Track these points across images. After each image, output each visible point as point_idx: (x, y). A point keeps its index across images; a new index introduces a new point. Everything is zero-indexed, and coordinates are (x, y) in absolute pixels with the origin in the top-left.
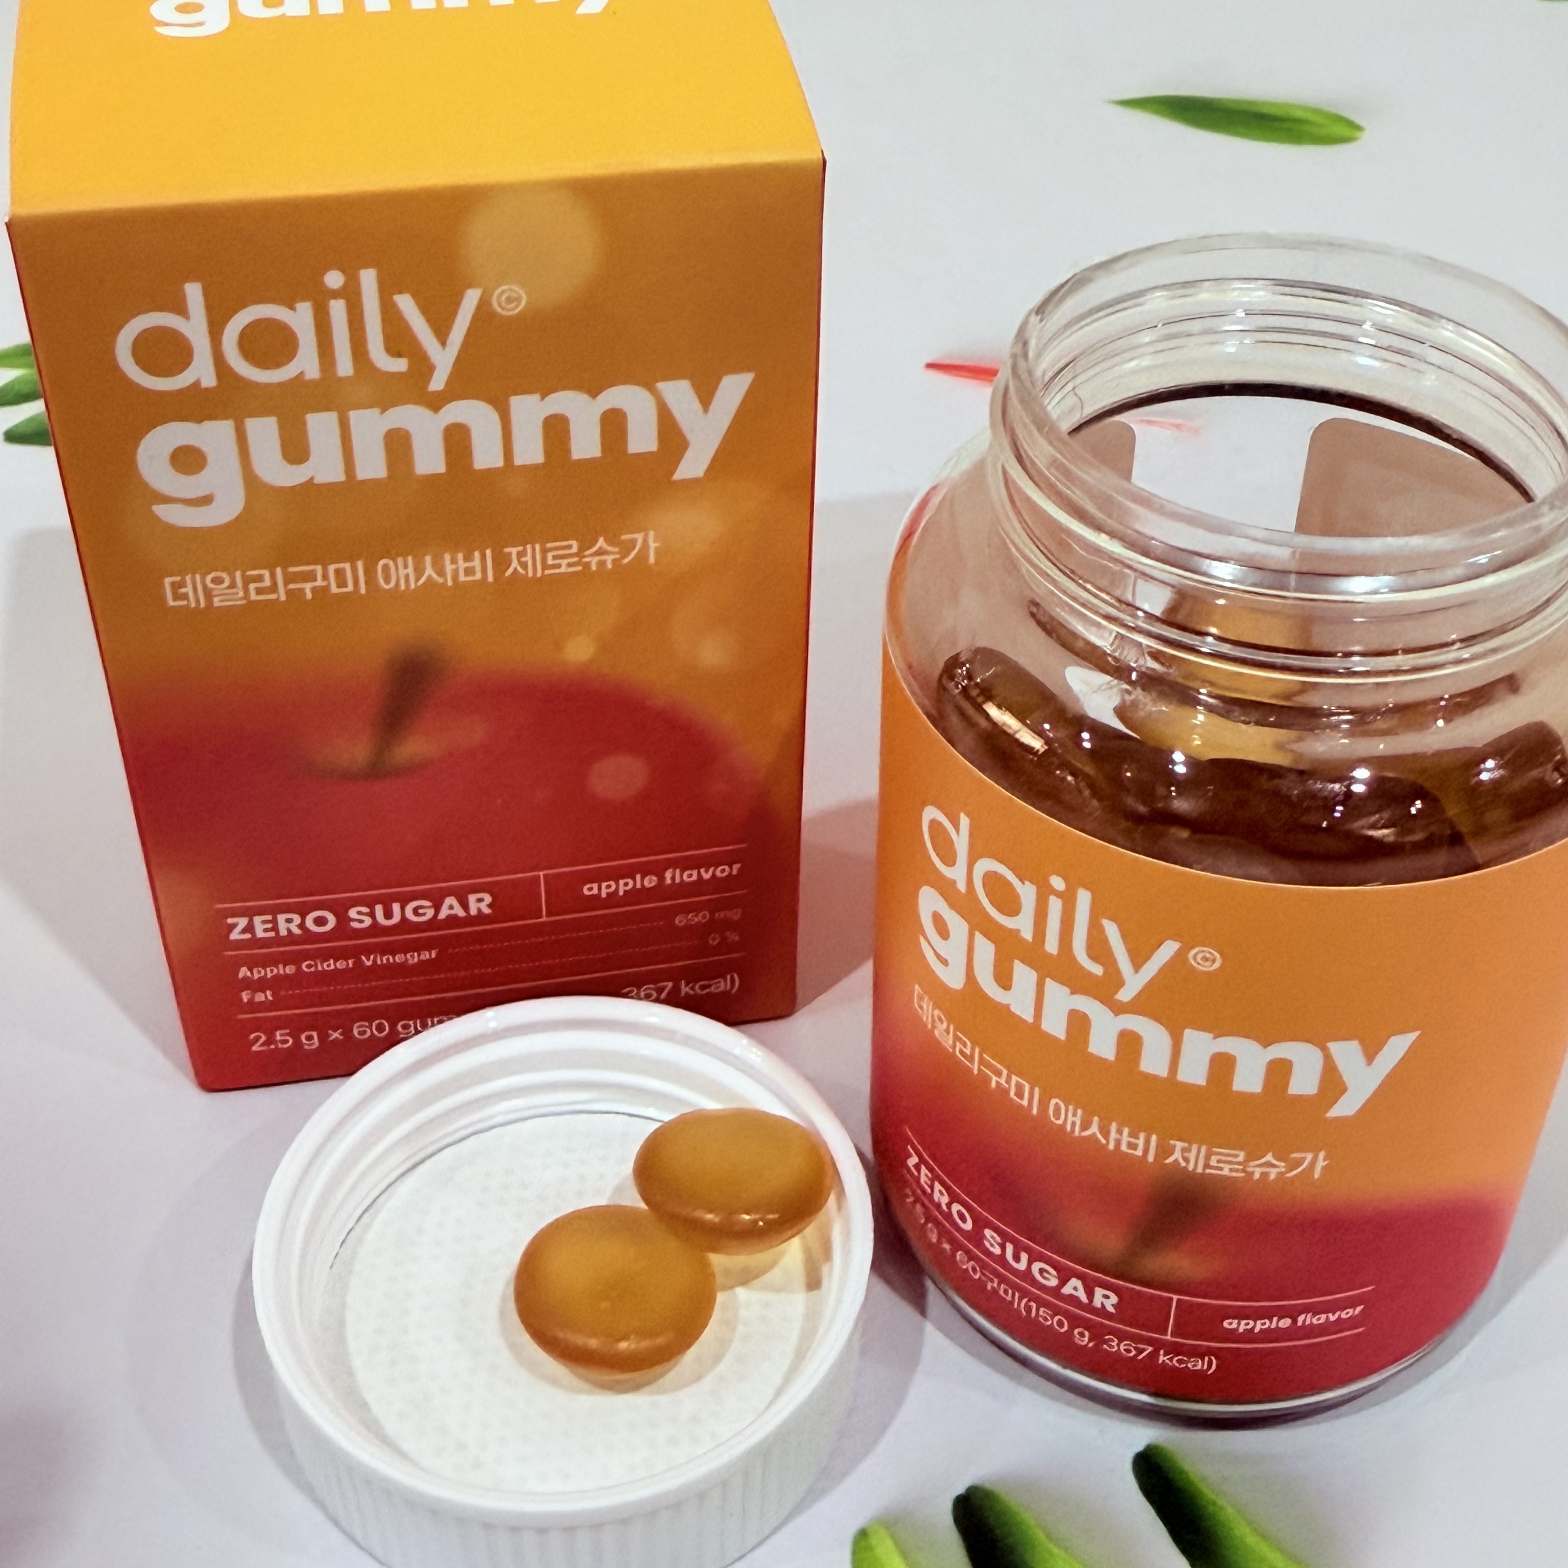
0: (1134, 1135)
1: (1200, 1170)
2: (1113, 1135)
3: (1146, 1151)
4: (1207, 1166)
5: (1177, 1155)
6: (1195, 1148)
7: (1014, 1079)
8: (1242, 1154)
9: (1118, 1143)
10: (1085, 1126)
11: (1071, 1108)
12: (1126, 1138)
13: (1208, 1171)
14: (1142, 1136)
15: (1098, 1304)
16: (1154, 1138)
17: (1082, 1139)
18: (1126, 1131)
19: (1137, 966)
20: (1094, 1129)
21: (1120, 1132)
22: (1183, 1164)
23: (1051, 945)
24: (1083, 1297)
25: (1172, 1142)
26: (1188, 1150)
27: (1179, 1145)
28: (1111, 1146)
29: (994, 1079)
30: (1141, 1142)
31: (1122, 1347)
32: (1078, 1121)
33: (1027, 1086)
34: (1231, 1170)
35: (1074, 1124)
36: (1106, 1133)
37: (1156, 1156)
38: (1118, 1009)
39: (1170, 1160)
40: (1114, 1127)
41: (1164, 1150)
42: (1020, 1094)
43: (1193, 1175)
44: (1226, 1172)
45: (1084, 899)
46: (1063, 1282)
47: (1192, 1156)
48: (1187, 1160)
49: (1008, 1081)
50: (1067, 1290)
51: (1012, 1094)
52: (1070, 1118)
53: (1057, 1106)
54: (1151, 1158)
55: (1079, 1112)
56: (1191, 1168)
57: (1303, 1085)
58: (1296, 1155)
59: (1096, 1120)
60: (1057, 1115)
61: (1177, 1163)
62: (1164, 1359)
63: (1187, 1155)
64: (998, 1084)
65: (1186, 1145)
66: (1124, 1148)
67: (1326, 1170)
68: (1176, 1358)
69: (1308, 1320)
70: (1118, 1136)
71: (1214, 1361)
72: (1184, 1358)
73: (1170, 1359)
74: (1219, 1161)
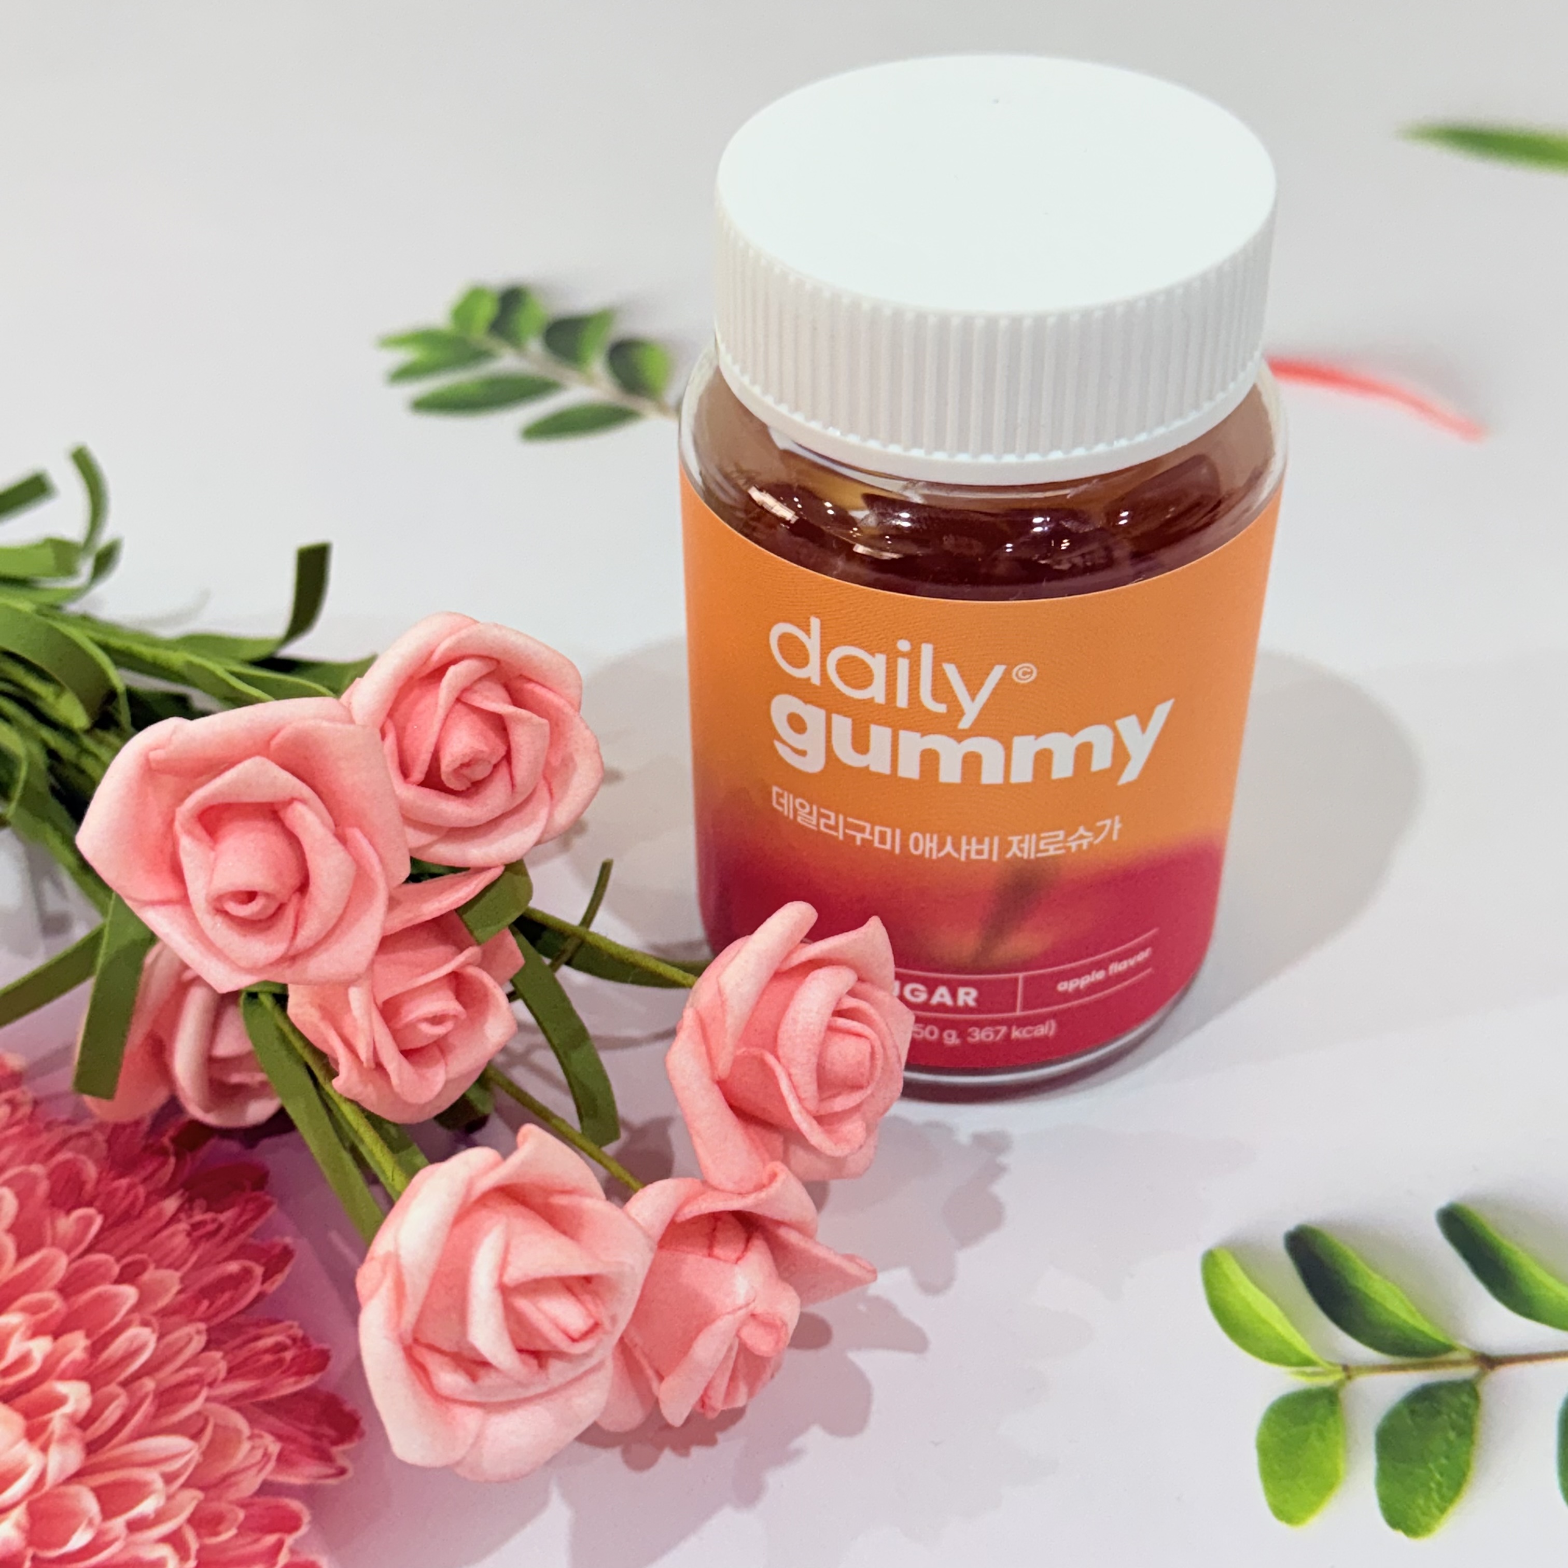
0: (980, 842)
1: (1032, 856)
2: (964, 847)
3: (991, 851)
4: (1038, 851)
5: (1015, 849)
6: (1027, 837)
7: (877, 829)
8: (1061, 834)
9: (968, 852)
10: (941, 846)
11: (928, 836)
12: (974, 847)
13: (1040, 855)
14: (987, 840)
15: (960, 1003)
16: (996, 840)
17: (939, 860)
18: (974, 840)
19: (973, 696)
20: (949, 848)
21: (969, 843)
22: (1019, 854)
23: (902, 701)
24: (948, 1001)
25: (1010, 838)
26: (1021, 841)
27: (1015, 839)
28: (963, 858)
29: (859, 836)
30: (986, 847)
31: (983, 1034)
32: (934, 846)
33: (889, 831)
34: (1056, 849)
35: (931, 849)
36: (957, 848)
37: (1000, 854)
38: (960, 736)
39: (1009, 855)
40: (964, 840)
41: (1005, 846)
42: (883, 840)
43: (1028, 861)
44: (1052, 852)
45: (927, 650)
46: (931, 993)
47: (1025, 846)
48: (1021, 850)
49: (872, 834)
50: (935, 1000)
51: (876, 844)
52: (928, 845)
53: (917, 840)
54: (995, 858)
55: (935, 837)
56: (1025, 856)
57: (1101, 761)
58: (1099, 824)
59: (949, 840)
60: (916, 847)
61: (1015, 855)
62: (1016, 1034)
63: (1022, 845)
64: (863, 840)
65: (1020, 838)
66: (973, 856)
67: (1121, 832)
68: (1025, 1030)
69: (1116, 968)
70: (968, 847)
71: (1053, 1023)
72: (1030, 1028)
73: (1021, 1032)
74: (1046, 844)
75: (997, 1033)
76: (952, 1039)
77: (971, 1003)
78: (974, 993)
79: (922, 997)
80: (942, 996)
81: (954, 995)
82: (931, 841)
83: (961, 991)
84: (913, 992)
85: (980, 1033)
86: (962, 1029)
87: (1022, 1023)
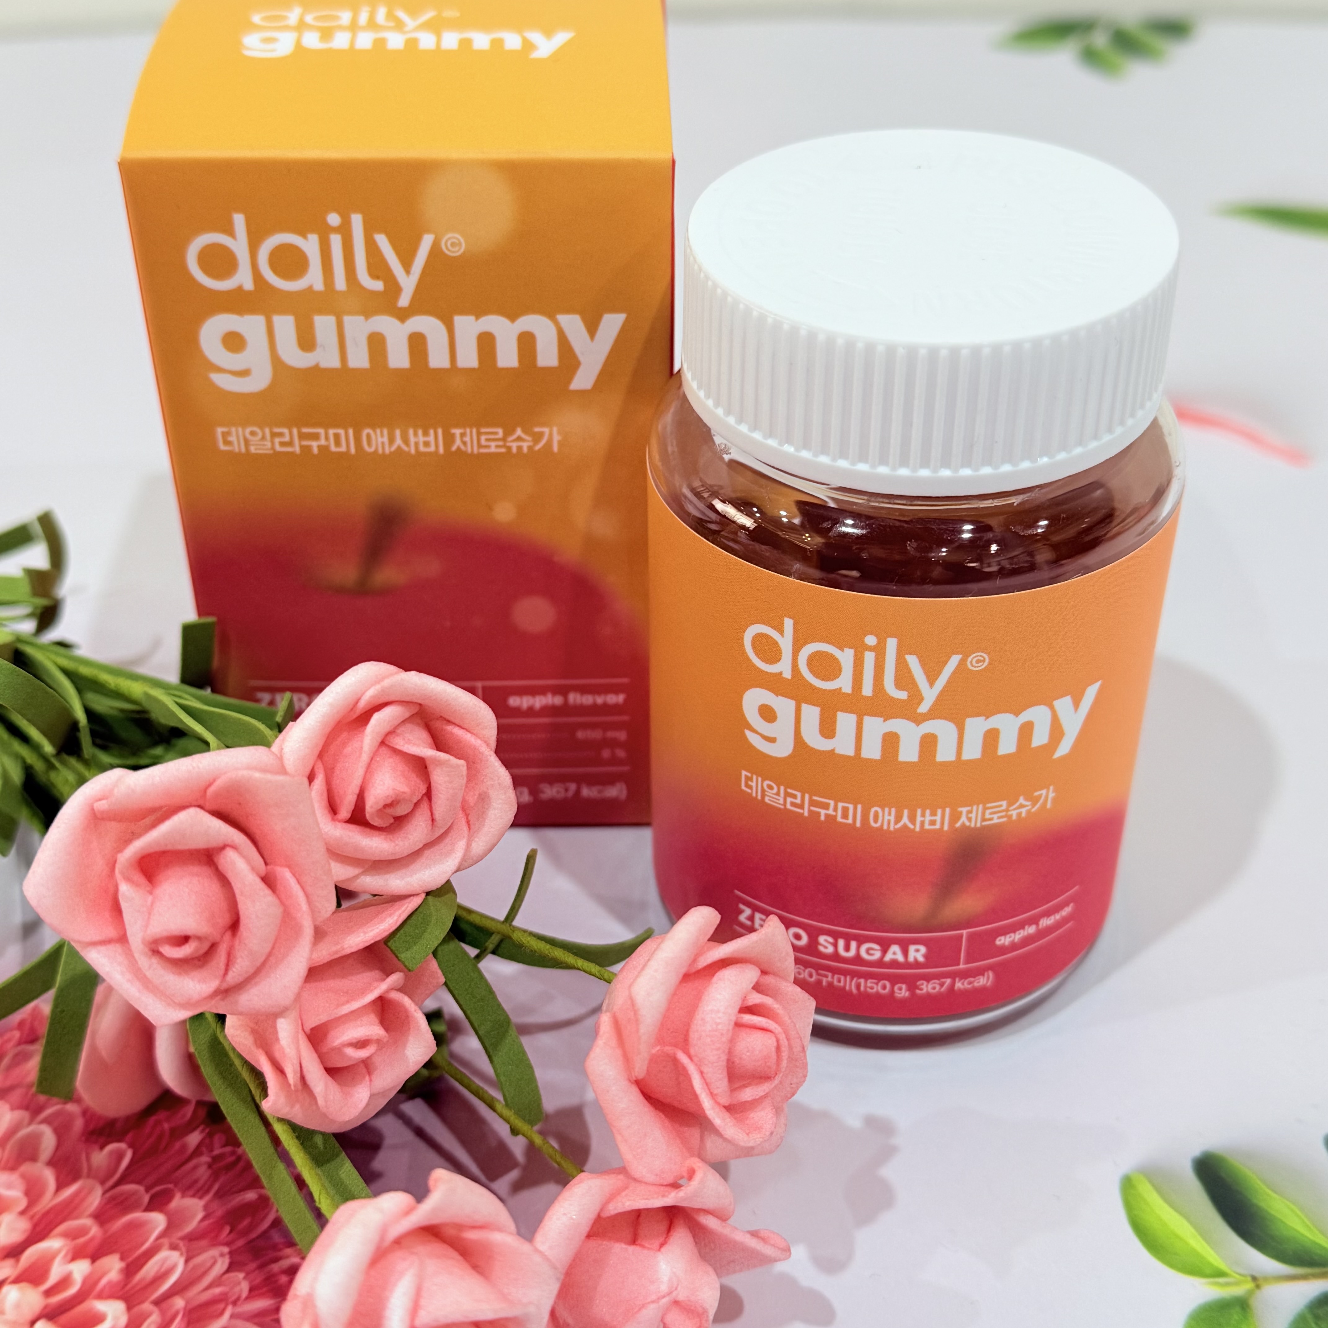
0: (934, 814)
1: (978, 825)
2: (919, 819)
3: (942, 823)
4: (984, 820)
5: (964, 819)
6: (974, 808)
7: (841, 805)
8: (1004, 804)
9: (922, 823)
10: (898, 818)
11: (887, 810)
12: (928, 818)
13: (985, 823)
14: (939, 812)
15: (911, 959)
16: (948, 810)
17: (896, 831)
18: (928, 812)
19: (932, 683)
20: (905, 820)
21: (923, 815)
22: (967, 824)
23: (867, 690)
24: (900, 958)
25: (960, 809)
26: (970, 812)
27: (964, 810)
28: (918, 829)
29: (823, 812)
30: (938, 818)
31: (930, 986)
32: (892, 818)
33: (851, 807)
34: (999, 818)
35: (889, 822)
36: (913, 820)
37: (950, 824)
38: (919, 720)
39: (958, 825)
40: (919, 812)
41: (955, 817)
42: (845, 815)
43: (975, 829)
44: (996, 821)
45: (892, 644)
46: (885, 951)
47: (973, 815)
48: (969, 819)
49: (835, 810)
50: (889, 957)
51: (839, 819)
52: (886, 817)
53: (876, 814)
54: (946, 828)
55: (893, 810)
56: (973, 825)
57: (1040, 738)
58: (1036, 794)
59: (906, 812)
60: (876, 820)
61: (963, 824)
62: (959, 985)
63: (970, 815)
64: (827, 816)
65: (969, 808)
66: (927, 827)
67: (1054, 800)
68: (966, 981)
69: (1045, 922)
70: (922, 819)
71: (991, 974)
72: (972, 979)
73: (963, 984)
74: (991, 814)
75: (942, 985)
76: (902, 992)
77: (921, 959)
78: (923, 949)
79: (877, 955)
80: (894, 953)
81: (905, 953)
82: (890, 814)
83: (912, 948)
84: (868, 951)
85: (927, 986)
86: (911, 982)
87: (964, 975)
